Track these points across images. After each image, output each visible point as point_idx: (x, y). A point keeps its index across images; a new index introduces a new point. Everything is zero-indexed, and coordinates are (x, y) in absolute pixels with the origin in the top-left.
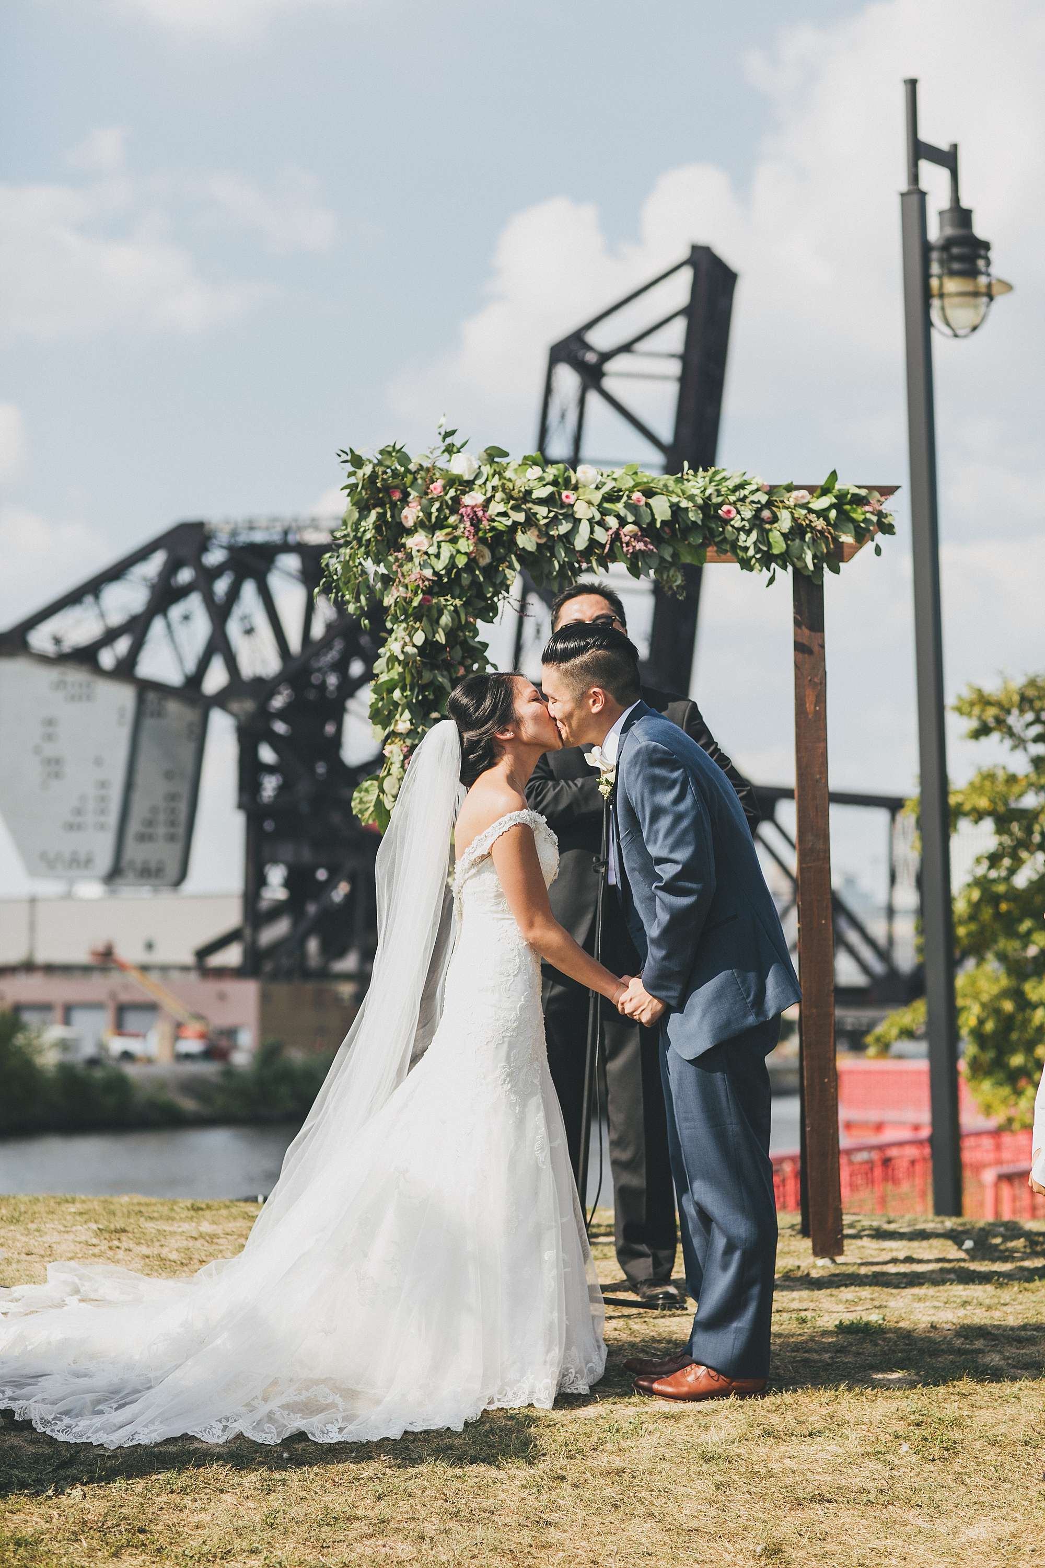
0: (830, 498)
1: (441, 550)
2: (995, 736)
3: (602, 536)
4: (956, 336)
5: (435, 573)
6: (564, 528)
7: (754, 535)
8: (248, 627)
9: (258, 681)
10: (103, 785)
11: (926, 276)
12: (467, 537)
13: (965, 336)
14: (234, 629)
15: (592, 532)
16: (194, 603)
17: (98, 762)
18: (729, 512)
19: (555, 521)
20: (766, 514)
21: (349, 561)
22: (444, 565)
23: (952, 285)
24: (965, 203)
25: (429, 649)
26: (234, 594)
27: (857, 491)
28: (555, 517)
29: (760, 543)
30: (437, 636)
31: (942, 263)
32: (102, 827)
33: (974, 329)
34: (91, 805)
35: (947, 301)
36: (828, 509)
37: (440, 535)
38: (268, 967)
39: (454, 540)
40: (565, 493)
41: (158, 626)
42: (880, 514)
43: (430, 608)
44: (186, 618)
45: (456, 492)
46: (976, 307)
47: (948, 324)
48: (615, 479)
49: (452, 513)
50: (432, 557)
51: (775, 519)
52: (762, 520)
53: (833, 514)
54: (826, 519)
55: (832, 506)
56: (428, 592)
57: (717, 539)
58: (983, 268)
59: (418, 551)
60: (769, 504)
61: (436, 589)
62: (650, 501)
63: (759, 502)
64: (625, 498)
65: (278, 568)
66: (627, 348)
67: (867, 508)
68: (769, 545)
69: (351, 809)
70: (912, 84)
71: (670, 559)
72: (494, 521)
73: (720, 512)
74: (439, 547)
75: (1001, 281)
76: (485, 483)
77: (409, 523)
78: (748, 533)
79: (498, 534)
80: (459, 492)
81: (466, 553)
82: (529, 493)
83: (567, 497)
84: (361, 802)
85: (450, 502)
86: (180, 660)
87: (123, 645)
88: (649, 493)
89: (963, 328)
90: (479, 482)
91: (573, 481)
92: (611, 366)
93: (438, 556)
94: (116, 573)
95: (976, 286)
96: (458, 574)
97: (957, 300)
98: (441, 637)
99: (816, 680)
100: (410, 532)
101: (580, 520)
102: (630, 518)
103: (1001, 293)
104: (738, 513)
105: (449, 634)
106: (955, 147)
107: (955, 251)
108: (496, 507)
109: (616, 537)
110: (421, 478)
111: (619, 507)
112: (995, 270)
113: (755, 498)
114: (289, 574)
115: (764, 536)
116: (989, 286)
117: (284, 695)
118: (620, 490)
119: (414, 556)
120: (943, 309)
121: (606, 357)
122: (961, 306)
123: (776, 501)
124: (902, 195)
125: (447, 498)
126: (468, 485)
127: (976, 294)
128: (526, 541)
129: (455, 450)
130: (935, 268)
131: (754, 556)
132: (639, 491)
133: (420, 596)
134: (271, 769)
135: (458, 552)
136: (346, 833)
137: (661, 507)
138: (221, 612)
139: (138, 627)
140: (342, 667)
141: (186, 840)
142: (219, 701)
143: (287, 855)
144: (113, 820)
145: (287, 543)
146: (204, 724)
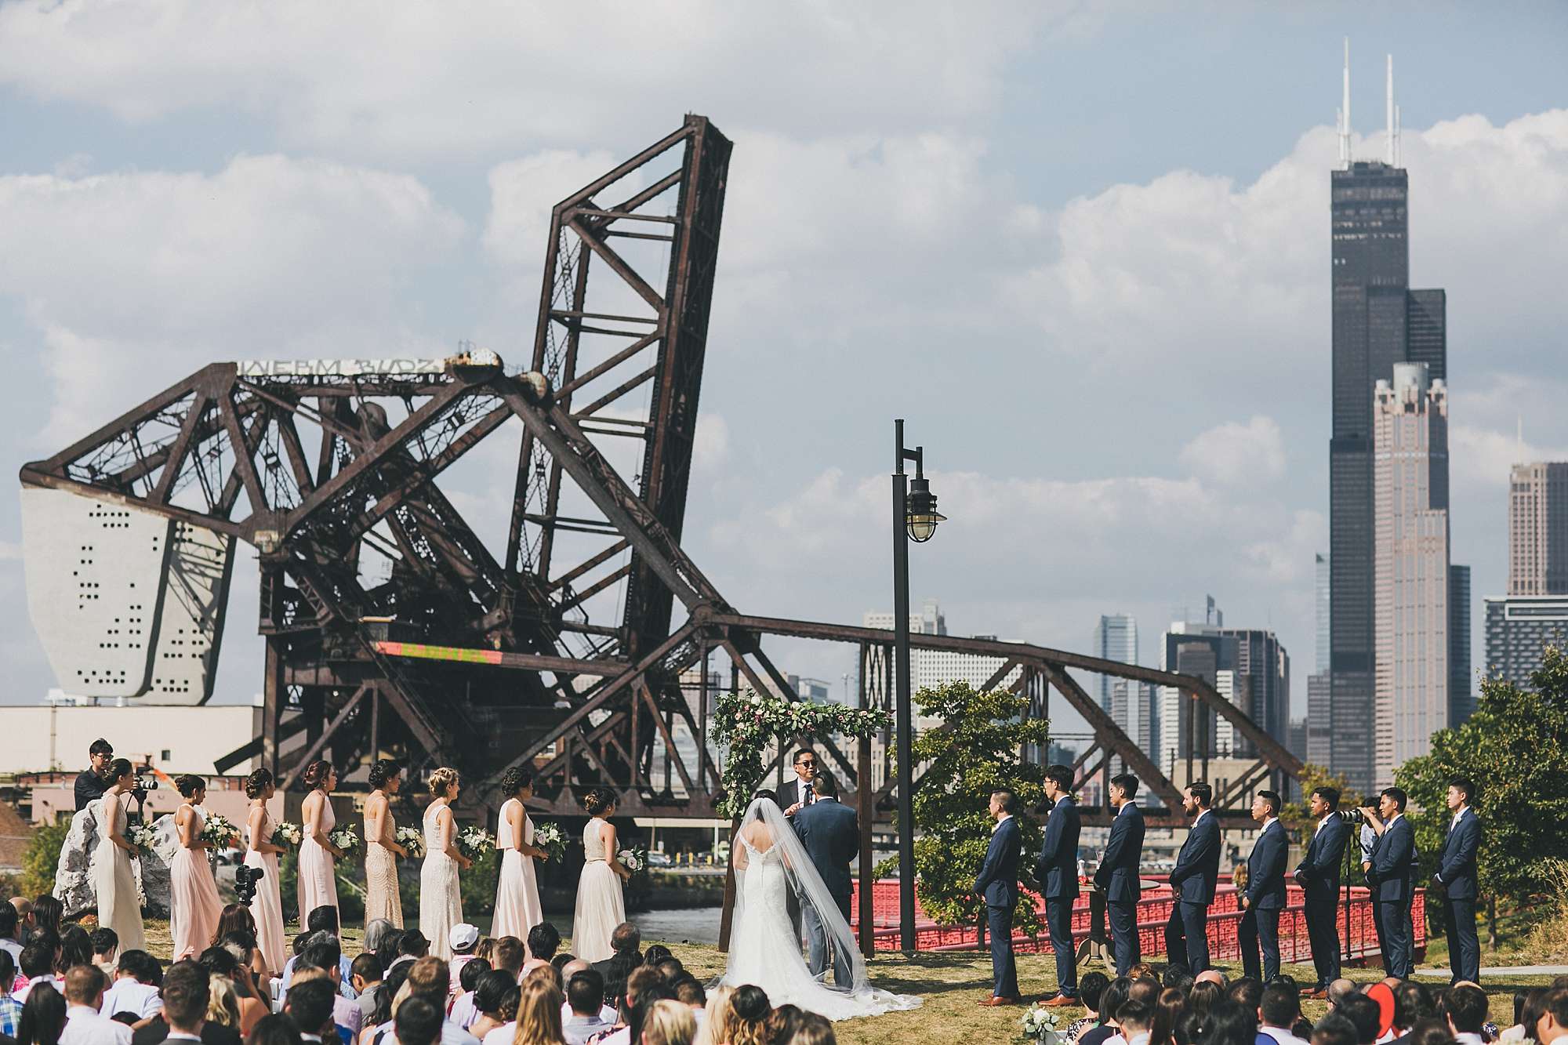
1: (748, 729)
4: (918, 540)
5: (746, 737)
6: (788, 723)
7: (849, 725)
8: (273, 461)
9: (284, 512)
10: (139, 607)
11: (905, 514)
12: (757, 725)
13: (923, 541)
14: (261, 463)
15: (797, 724)
16: (223, 439)
17: (133, 587)
18: (841, 717)
19: (786, 721)
20: (854, 719)
22: (749, 734)
23: (916, 518)
24: (925, 476)
26: (261, 431)
28: (786, 719)
29: (852, 727)
31: (912, 508)
32: (134, 647)
33: (927, 539)
34: (124, 626)
35: (915, 525)
37: (748, 724)
39: (752, 726)
40: (789, 712)
43: (744, 748)
44: (215, 451)
45: (753, 710)
46: (928, 527)
47: (915, 537)
48: (805, 707)
49: (752, 717)
50: (745, 730)
51: (856, 721)
56: (744, 742)
57: (837, 727)
58: (933, 509)
59: (741, 729)
60: (855, 716)
62: (817, 714)
64: (808, 713)
68: (855, 729)
70: (900, 424)
71: (822, 734)
72: (766, 720)
73: (838, 717)
75: (940, 515)
76: (762, 707)
77: (737, 719)
78: (847, 724)
79: (767, 725)
85: (751, 713)
86: (208, 494)
87: (156, 478)
89: (922, 538)
91: (791, 707)
95: (929, 518)
96: (753, 736)
97: (919, 525)
98: (748, 758)
100: (738, 722)
101: (794, 720)
102: (810, 720)
103: (941, 521)
104: (844, 717)
105: (751, 757)
106: (921, 448)
107: (919, 501)
108: (767, 715)
109: (805, 726)
110: (742, 703)
111: (806, 717)
112: (938, 509)
113: (850, 714)
115: (853, 725)
116: (935, 517)
117: (307, 525)
118: (806, 711)
120: (912, 529)
121: (608, 217)
122: (921, 527)
124: (894, 476)
126: (758, 707)
127: (928, 522)
129: (753, 695)
130: (909, 511)
131: (850, 732)
132: (813, 711)
133: (741, 744)
134: (292, 594)
135: (754, 730)
136: (362, 656)
137: (819, 716)
138: (248, 445)
139: (171, 458)
140: (358, 502)
141: (211, 660)
142: (247, 530)
143: (306, 676)
144: (144, 640)
145: (312, 384)
146: (231, 551)
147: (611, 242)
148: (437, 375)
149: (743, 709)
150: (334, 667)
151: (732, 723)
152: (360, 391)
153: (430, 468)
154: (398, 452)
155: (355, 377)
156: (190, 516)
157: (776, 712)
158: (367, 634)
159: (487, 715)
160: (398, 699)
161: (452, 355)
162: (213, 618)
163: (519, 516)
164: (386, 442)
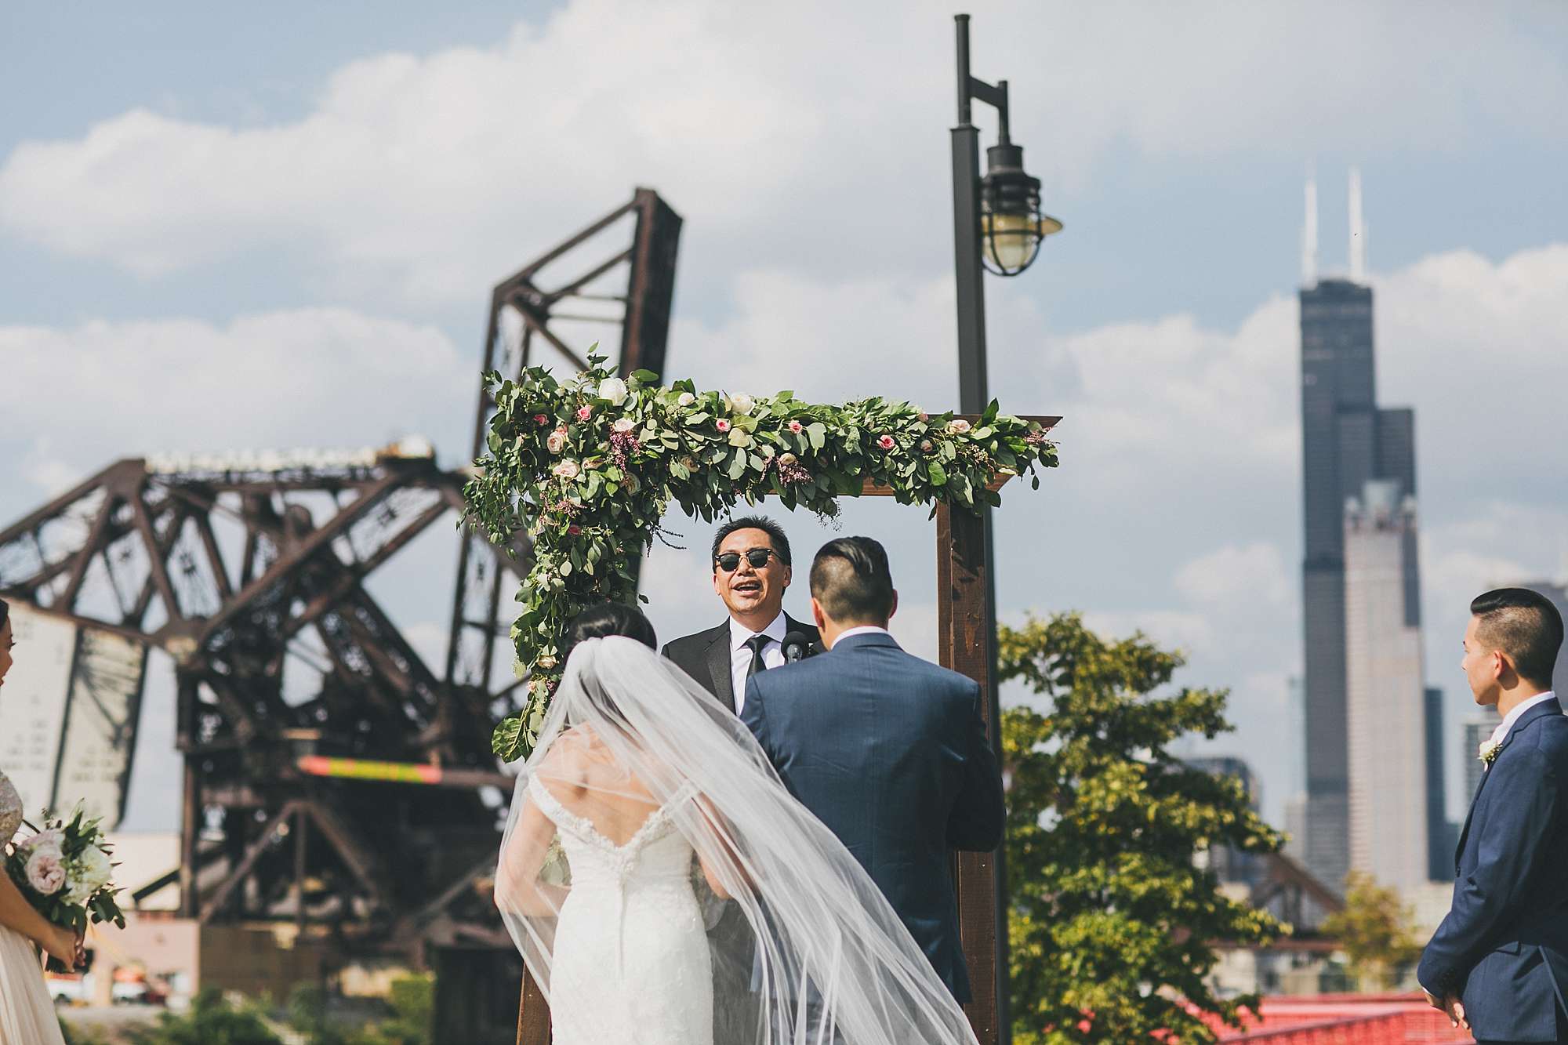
0: (991, 428)
1: (590, 478)
2: (1021, 678)
3: (758, 464)
4: (1005, 274)
5: (583, 502)
6: (718, 457)
7: (913, 467)
8: (189, 565)
9: (200, 619)
10: (40, 724)
11: (978, 213)
12: (618, 465)
13: (1014, 275)
14: (175, 567)
15: (748, 462)
16: (135, 541)
17: (35, 701)
18: (887, 441)
19: (708, 450)
20: (926, 444)
21: (492, 489)
22: (593, 494)
23: (1001, 224)
24: (1015, 140)
25: (576, 580)
26: (175, 533)
27: (1018, 421)
28: (710, 445)
29: (920, 473)
30: (585, 568)
31: (991, 201)
32: (38, 767)
33: (1023, 268)
34: (27, 745)
35: (997, 238)
36: (990, 439)
37: (588, 462)
38: (207, 910)
39: (603, 469)
40: (719, 421)
41: (97, 564)
42: (1043, 446)
43: (579, 538)
44: (126, 555)
45: (605, 419)
46: (1025, 245)
47: (998, 264)
48: (770, 407)
49: (601, 441)
50: (580, 486)
51: (935, 450)
52: (922, 451)
53: (995, 445)
54: (988, 450)
55: (993, 437)
56: (577, 522)
57: (875, 470)
58: (1034, 207)
59: (566, 479)
60: (929, 434)
61: (584, 519)
62: (807, 428)
63: (918, 432)
64: (781, 426)
65: (220, 506)
66: (571, 290)
67: (1029, 439)
68: (929, 477)
69: (491, 748)
70: (963, 21)
71: (827, 491)
72: (645, 449)
73: (878, 441)
74: (587, 475)
75: (1048, 218)
76: (635, 410)
77: (555, 448)
78: (907, 463)
79: (649, 463)
80: (608, 419)
81: (617, 482)
82: (683, 419)
83: (721, 424)
84: (503, 740)
85: (599, 428)
86: (120, 599)
87: (61, 583)
88: (806, 421)
89: (1013, 267)
90: (629, 408)
91: (728, 409)
92: (556, 309)
93: (586, 485)
94: (56, 510)
95: (1026, 224)
96: (608, 504)
97: (1005, 238)
98: (589, 569)
99: (975, 616)
100: (556, 459)
101: (736, 448)
102: (787, 447)
103: (1051, 232)
104: (897, 442)
105: (599, 565)
106: (1004, 84)
107: (1005, 188)
108: (647, 435)
109: (773, 466)
110: (568, 404)
111: (775, 436)
112: (1045, 209)
113: (915, 427)
114: (231, 512)
115: (924, 466)
116: (1039, 223)
117: (225, 634)
118: (776, 418)
119: (562, 484)
120: (993, 246)
121: (551, 299)
122: (1010, 243)
123: (937, 432)
124: (953, 131)
125: (597, 424)
126: (617, 412)
127: (1024, 232)
128: (679, 469)
129: (603, 375)
130: (986, 206)
131: (913, 488)
132: (795, 419)
133: (568, 526)
134: (210, 709)
135: (608, 480)
136: (286, 774)
137: (817, 435)
138: (162, 550)
139: (77, 564)
140: (282, 606)
141: (124, 781)
142: (160, 639)
143: (226, 797)
144: (50, 759)
145: (229, 481)
146: (144, 664)
147: (555, 326)
148: (366, 469)
149: (573, 420)
150: (257, 787)
151: (538, 461)
152: (284, 488)
153: (361, 569)
154: (323, 552)
155: (276, 473)
156: (98, 625)
157: (679, 424)
158: (291, 750)
159: (424, 837)
160: (326, 821)
161: (383, 448)
162: (126, 737)
163: (458, 622)
164: (311, 541)
